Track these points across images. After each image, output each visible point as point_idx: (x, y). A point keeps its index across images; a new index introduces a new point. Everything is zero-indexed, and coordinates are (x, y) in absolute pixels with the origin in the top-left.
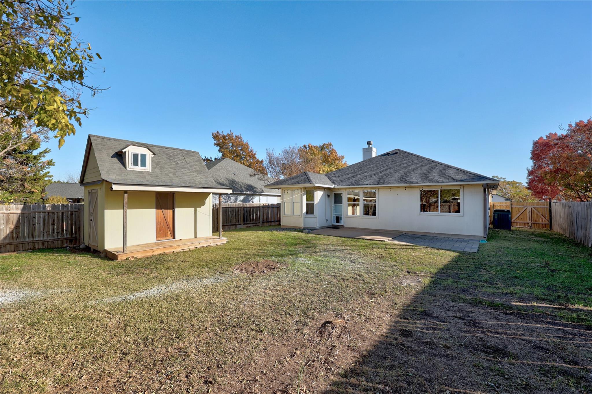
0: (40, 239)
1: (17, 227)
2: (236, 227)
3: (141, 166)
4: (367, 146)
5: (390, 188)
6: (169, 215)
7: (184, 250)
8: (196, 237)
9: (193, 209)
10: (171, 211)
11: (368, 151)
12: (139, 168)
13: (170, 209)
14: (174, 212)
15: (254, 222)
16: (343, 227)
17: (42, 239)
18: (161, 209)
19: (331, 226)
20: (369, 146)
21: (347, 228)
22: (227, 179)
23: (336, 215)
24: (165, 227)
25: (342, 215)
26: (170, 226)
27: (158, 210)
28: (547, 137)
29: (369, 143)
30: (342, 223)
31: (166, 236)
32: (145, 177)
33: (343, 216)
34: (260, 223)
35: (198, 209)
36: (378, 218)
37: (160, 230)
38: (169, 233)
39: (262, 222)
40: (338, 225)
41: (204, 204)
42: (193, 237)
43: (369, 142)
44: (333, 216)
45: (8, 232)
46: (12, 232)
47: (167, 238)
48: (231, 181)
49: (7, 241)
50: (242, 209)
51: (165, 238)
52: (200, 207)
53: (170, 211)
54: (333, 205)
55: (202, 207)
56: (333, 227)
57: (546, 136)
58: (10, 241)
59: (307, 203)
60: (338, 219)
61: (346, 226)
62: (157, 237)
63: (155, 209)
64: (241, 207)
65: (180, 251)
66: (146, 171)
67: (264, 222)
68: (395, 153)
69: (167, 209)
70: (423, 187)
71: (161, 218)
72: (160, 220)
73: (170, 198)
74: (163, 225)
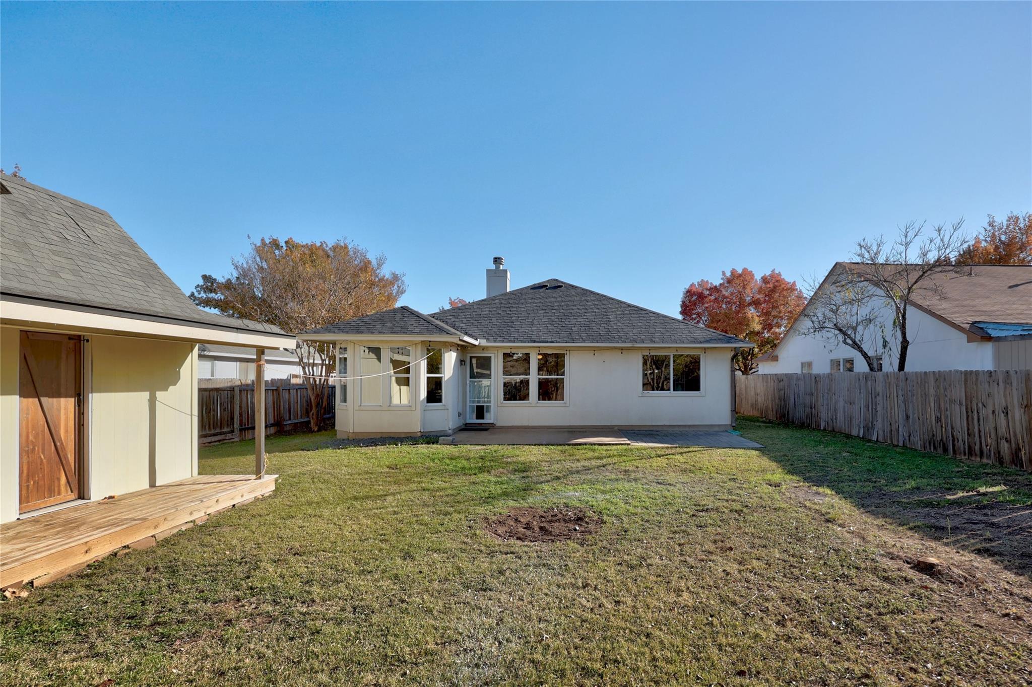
4: (493, 267)
5: (594, 350)
6: (63, 417)
8: (153, 484)
9: (146, 395)
10: (74, 402)
11: (496, 275)
13: (66, 396)
14: (81, 406)
15: (218, 431)
16: (492, 426)
18: (38, 396)
19: (463, 427)
20: (498, 268)
21: (502, 428)
23: (473, 402)
24: (49, 461)
25: (489, 402)
26: (66, 457)
27: (25, 400)
28: (699, 285)
29: (497, 260)
30: (489, 418)
31: (51, 492)
33: (492, 404)
34: (232, 431)
35: (159, 394)
36: (567, 405)
37: (33, 472)
38: (63, 479)
39: (241, 430)
40: (481, 424)
41: (176, 379)
42: (146, 485)
43: (499, 258)
44: (468, 404)
47: (59, 498)
51: (52, 499)
52: (167, 390)
53: (65, 406)
54: (468, 382)
55: (171, 388)
56: (467, 428)
57: (698, 282)
59: (428, 378)
60: (480, 412)
61: (499, 424)
62: (20, 503)
63: (14, 401)
67: (245, 429)
68: (556, 286)
69: (58, 395)
70: (650, 349)
71: (35, 427)
72: (31, 438)
73: (64, 356)
74: (44, 454)
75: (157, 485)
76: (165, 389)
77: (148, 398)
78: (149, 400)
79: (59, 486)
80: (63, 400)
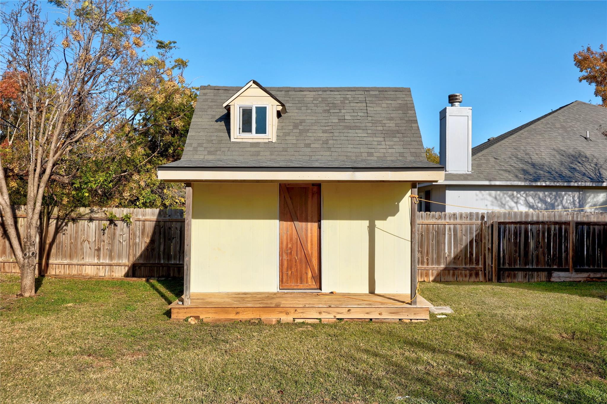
0: (175, 262)
1: (152, 241)
2: (550, 276)
3: (257, 133)
6: (309, 235)
7: (309, 321)
8: (372, 291)
9: (366, 223)
10: (316, 225)
12: (253, 137)
13: (312, 221)
14: (320, 227)
17: (178, 263)
18: (292, 220)
22: (559, 151)
24: (301, 261)
26: (311, 261)
27: (285, 223)
31: (301, 279)
32: (258, 154)
35: (378, 223)
37: (290, 267)
38: (310, 275)
41: (394, 211)
42: (366, 291)
45: (143, 248)
46: (147, 249)
47: (305, 285)
48: (569, 156)
49: (141, 261)
50: (572, 229)
51: (301, 286)
53: (312, 226)
55: (390, 218)
58: (145, 262)
62: (281, 282)
63: (277, 222)
64: (567, 223)
65: (297, 321)
66: (267, 141)
69: (306, 221)
71: (291, 239)
72: (289, 246)
73: (310, 196)
74: (297, 256)
75: (376, 292)
76: (385, 219)
77: (368, 225)
78: (368, 227)
79: (307, 278)
80: (309, 224)
